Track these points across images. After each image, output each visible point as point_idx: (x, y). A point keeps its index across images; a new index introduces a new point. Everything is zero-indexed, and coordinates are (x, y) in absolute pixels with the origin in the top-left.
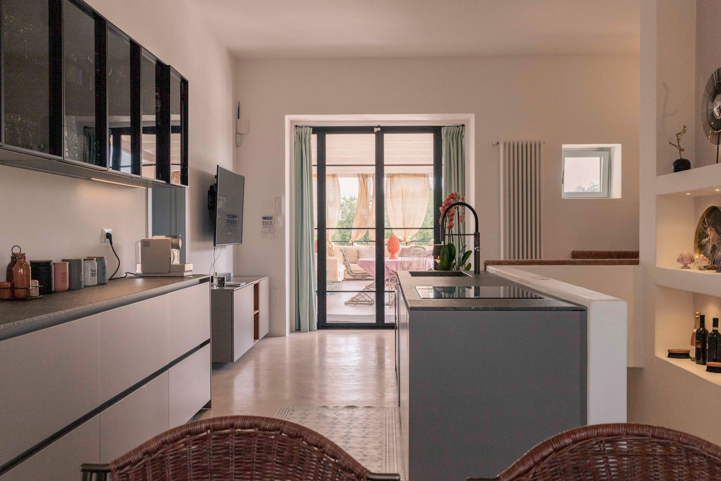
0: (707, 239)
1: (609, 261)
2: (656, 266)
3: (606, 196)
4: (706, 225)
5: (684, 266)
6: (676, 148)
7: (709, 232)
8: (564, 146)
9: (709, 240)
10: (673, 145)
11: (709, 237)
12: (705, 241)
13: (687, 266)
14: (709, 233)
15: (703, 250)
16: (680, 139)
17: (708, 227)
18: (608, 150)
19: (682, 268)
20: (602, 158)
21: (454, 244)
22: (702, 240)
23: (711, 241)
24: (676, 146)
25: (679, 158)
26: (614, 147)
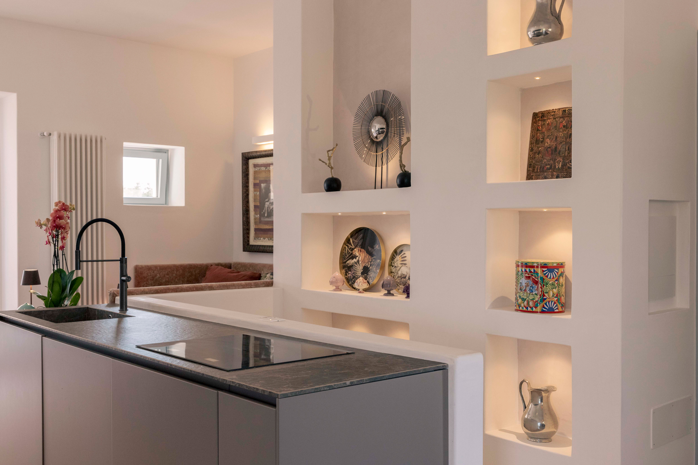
0: (355, 260)
1: (245, 283)
2: (302, 288)
3: (164, 203)
4: (352, 246)
5: (336, 289)
6: (327, 166)
7: (356, 252)
8: (126, 144)
9: (358, 261)
10: (323, 162)
11: (357, 258)
12: (351, 262)
13: (339, 288)
14: (357, 254)
15: (351, 271)
16: (331, 157)
17: (355, 248)
18: (166, 152)
19: (335, 290)
20: (161, 160)
21: (64, 269)
22: (347, 260)
23: (360, 262)
24: (326, 164)
25: (331, 177)
26: (173, 150)
